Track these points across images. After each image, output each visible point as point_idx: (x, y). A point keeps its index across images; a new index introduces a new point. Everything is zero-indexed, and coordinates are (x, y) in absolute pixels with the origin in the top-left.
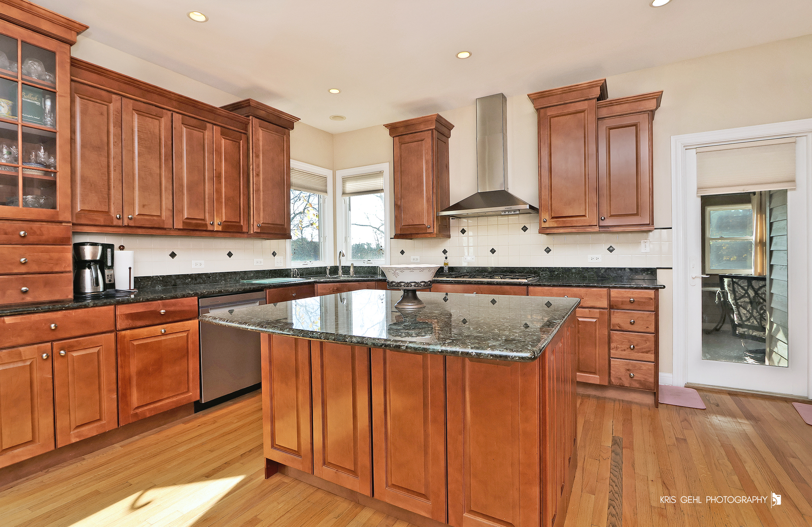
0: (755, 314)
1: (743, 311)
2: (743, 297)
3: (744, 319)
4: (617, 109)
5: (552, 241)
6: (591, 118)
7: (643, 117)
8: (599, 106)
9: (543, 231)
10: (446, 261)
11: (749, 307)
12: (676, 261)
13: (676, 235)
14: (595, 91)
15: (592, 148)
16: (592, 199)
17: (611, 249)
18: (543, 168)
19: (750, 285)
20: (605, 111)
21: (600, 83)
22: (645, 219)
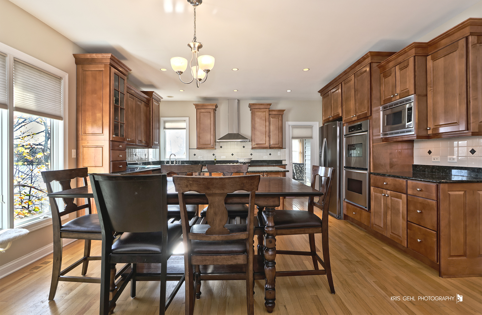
0: (301, 175)
1: (298, 175)
2: (298, 170)
3: (298, 177)
4: (274, 113)
5: (253, 152)
6: (267, 114)
7: (280, 116)
8: (269, 111)
9: (253, 148)
10: (215, 158)
11: (299, 173)
12: (287, 158)
13: (287, 150)
14: (268, 107)
15: (267, 123)
16: (267, 139)
17: (270, 154)
18: (253, 128)
19: (300, 166)
20: (271, 113)
21: (270, 105)
22: (280, 146)
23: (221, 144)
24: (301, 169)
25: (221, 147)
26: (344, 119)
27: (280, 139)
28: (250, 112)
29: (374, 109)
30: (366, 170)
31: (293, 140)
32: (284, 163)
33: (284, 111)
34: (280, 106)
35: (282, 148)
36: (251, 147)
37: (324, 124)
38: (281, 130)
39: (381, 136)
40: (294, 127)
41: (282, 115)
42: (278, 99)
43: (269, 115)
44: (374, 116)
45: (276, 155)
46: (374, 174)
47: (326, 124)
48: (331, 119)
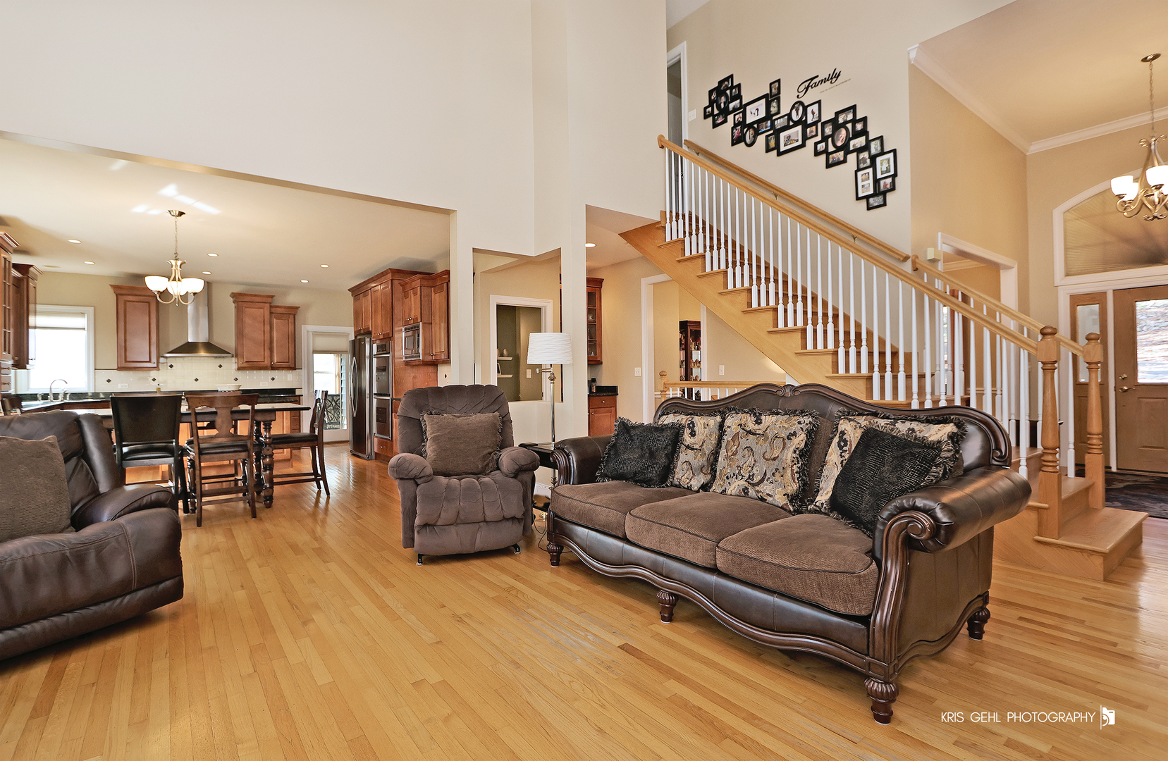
0: (336, 415)
1: (330, 414)
2: (330, 406)
4: (280, 310)
5: (240, 375)
6: (267, 313)
7: (292, 316)
8: (271, 307)
9: (239, 369)
10: (159, 387)
11: (333, 411)
12: (305, 386)
13: (304, 372)
14: (270, 300)
15: (267, 328)
16: (267, 353)
17: (273, 379)
18: (240, 334)
19: (333, 399)
20: (273, 310)
21: (272, 297)
22: (292, 364)
23: (170, 362)
24: (336, 403)
25: (171, 366)
26: (373, 335)
27: (291, 355)
28: (233, 305)
29: (396, 329)
30: (389, 396)
31: (316, 356)
32: (298, 393)
33: (297, 308)
34: (292, 299)
35: (294, 368)
36: (235, 366)
37: (356, 337)
38: (293, 339)
39: (404, 359)
40: (316, 334)
41: (294, 315)
42: (287, 289)
43: (271, 313)
44: (396, 336)
45: (283, 380)
46: (396, 400)
47: (359, 337)
48: (362, 332)
